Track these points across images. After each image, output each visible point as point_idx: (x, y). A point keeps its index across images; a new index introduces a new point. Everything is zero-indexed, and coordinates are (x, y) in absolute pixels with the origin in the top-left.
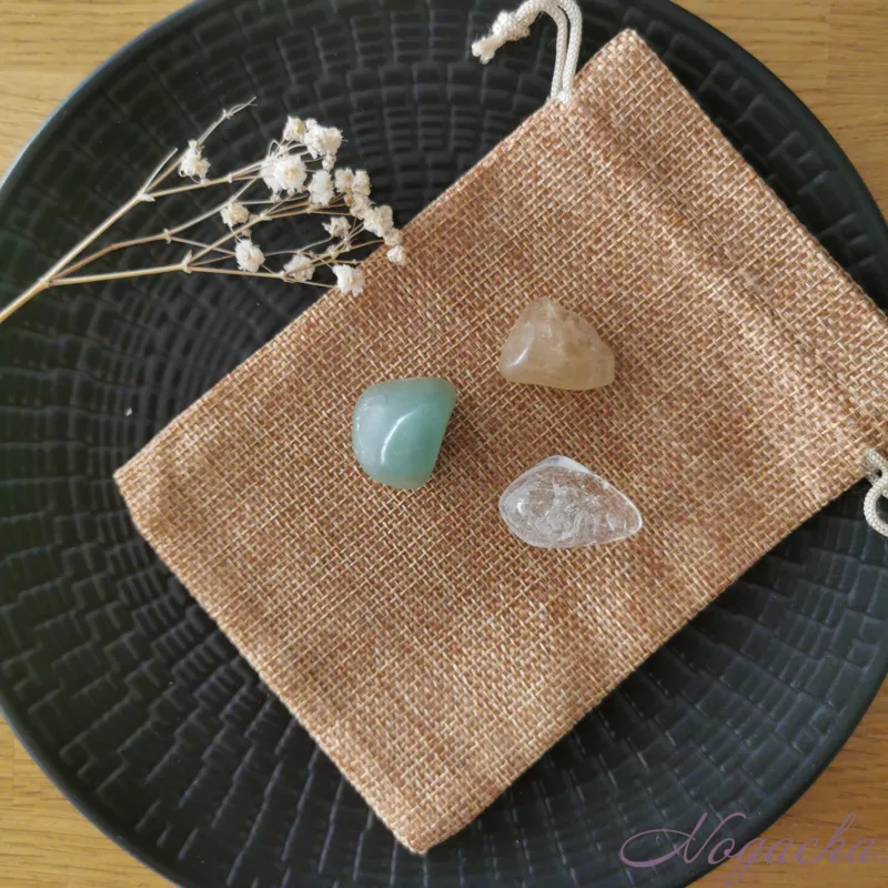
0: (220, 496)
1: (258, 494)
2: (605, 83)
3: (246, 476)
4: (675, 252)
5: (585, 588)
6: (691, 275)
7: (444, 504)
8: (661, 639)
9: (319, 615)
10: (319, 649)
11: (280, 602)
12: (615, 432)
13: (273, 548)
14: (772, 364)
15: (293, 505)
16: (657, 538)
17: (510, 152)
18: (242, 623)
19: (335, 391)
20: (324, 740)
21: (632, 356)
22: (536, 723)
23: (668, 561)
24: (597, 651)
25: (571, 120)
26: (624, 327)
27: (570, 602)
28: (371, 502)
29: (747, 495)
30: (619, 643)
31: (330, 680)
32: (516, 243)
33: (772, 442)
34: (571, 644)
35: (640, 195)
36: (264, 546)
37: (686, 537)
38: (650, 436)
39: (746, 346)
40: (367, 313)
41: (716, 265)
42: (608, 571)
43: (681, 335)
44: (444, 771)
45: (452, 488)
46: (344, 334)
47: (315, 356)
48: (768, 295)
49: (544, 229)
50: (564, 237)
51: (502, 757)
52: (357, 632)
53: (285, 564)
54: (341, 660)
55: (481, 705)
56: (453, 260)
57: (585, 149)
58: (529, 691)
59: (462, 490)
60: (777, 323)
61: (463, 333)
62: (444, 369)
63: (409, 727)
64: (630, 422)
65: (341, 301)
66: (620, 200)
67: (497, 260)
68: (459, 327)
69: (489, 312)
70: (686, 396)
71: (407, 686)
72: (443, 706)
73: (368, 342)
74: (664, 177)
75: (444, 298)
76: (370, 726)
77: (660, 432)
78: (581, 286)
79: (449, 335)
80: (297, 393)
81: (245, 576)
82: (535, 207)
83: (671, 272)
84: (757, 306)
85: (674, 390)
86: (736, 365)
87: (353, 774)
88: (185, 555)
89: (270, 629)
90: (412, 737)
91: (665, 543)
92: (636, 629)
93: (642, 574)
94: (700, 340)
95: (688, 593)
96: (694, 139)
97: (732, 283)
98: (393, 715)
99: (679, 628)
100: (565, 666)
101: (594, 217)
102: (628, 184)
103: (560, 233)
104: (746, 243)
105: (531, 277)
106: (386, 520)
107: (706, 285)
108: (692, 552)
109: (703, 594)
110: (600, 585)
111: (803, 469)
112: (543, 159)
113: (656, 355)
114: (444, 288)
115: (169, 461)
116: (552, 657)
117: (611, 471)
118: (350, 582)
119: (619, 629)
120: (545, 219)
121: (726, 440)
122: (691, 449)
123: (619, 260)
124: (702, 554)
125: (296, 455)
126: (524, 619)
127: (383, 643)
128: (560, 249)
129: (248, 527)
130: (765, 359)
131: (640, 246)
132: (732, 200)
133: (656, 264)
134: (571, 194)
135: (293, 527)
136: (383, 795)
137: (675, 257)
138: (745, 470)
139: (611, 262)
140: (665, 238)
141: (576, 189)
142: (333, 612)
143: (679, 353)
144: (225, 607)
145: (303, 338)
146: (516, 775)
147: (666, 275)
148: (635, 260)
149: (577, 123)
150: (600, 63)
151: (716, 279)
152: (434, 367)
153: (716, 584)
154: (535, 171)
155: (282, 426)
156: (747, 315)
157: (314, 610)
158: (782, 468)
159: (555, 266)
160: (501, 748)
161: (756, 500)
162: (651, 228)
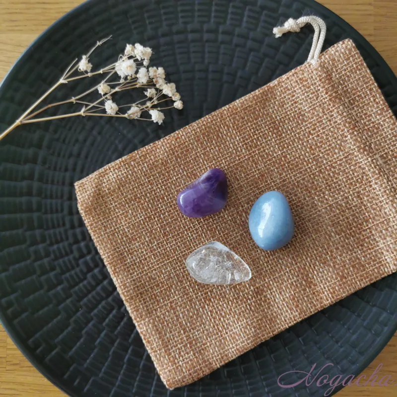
0: (119, 204)
1: (136, 207)
2: (334, 60)
3: (133, 198)
4: (348, 141)
5: (273, 284)
6: (353, 153)
7: (219, 231)
8: (304, 316)
9: (150, 268)
10: (147, 284)
11: (134, 258)
12: (303, 216)
13: (137, 233)
14: (383, 201)
15: (150, 216)
17: (284, 82)
18: (114, 263)
19: (182, 169)
20: (139, 325)
21: (318, 184)
22: (237, 341)
23: (315, 280)
24: (272, 314)
25: (315, 72)
26: (318, 170)
27: (265, 289)
28: (186, 222)
29: (359, 259)
30: (283, 313)
31: (148, 299)
32: (277, 122)
33: (375, 237)
34: (261, 308)
35: (338, 112)
36: (133, 231)
37: (325, 272)
38: (319, 222)
39: (373, 191)
40: (204, 138)
41: (366, 150)
42: (286, 279)
43: (343, 179)
44: (190, 353)
45: (224, 225)
46: (192, 145)
47: (177, 152)
48: (387, 169)
49: (291, 119)
50: (299, 124)
51: (218, 353)
52: (165, 280)
53: (141, 241)
54: (155, 291)
55: (214, 327)
56: (247, 124)
57: (317, 87)
58: (237, 325)
59: (228, 227)
60: (390, 183)
61: (245, 156)
62: (232, 171)
63: (179, 329)
64: (310, 214)
65: (194, 130)
66: (328, 113)
67: (267, 127)
68: (243, 154)
69: (258, 150)
70: (339, 207)
71: (182, 310)
72: (197, 323)
73: (201, 151)
74: (351, 107)
75: (240, 139)
76: (161, 324)
77: (324, 221)
78: (302, 147)
79: (238, 156)
80: (164, 166)
81: (121, 242)
82: (289, 108)
83: (345, 150)
84: (381, 173)
85: (334, 203)
86: (365, 198)
87: (148, 344)
88: (97, 227)
89: (127, 269)
90: (180, 334)
91: (315, 272)
92: (293, 309)
93: (301, 284)
94: (351, 183)
95: (321, 298)
96: (368, 92)
97: (372, 160)
98: (173, 322)
99: (313, 313)
100: (256, 317)
102: (334, 106)
103: (298, 122)
104: (382, 144)
105: (281, 139)
106: (191, 233)
107: (360, 159)
108: (327, 279)
110: (281, 285)
111: (387, 253)
112: (298, 87)
113: (329, 186)
114: (241, 135)
115: (100, 183)
116: (251, 312)
117: (297, 234)
118: (168, 256)
119: (285, 307)
120: (292, 114)
121: (354, 232)
122: (336, 232)
123: (322, 140)
124: (332, 281)
125: (158, 194)
126: (242, 292)
127: (176, 288)
128: (296, 129)
129: (128, 221)
130: (380, 198)
131: (333, 135)
132: (380, 123)
133: (338, 144)
134: (306, 106)
135: (148, 225)
136: (160, 358)
137: (348, 143)
138: (360, 247)
139: (318, 140)
140: (345, 134)
141: (309, 104)
142: (157, 268)
143: (340, 187)
144: (109, 254)
145: (173, 142)
146: (223, 363)
147: (342, 151)
148: (329, 141)
149: (317, 74)
150: (333, 50)
151: (365, 157)
152: (228, 168)
153: (335, 297)
154: (293, 92)
155: (154, 179)
156: (376, 176)
157: (149, 265)
158: (378, 250)
159: (292, 136)
160: (219, 349)
161: (362, 262)
162: (340, 128)
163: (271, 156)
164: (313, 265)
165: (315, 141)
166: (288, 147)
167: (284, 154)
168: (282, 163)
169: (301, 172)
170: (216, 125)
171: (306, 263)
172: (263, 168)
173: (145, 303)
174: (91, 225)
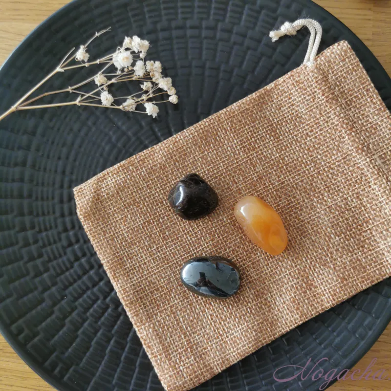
0: (118, 209)
1: (135, 212)
2: (330, 61)
3: (132, 202)
4: (346, 142)
5: (274, 287)
6: (352, 154)
7: (218, 234)
8: (305, 319)
9: (150, 273)
10: (147, 288)
11: (134, 262)
12: (302, 218)
13: (136, 237)
14: (383, 202)
15: (149, 220)
16: (312, 271)
17: (280, 84)
18: (114, 268)
19: (180, 173)
20: (139, 330)
21: (316, 186)
22: (238, 345)
23: (315, 283)
24: (273, 317)
25: (311, 74)
26: (316, 172)
27: (265, 292)
28: (185, 226)
29: (359, 260)
30: (284, 316)
31: (148, 304)
32: (274, 125)
33: (376, 238)
34: (262, 311)
35: (335, 113)
36: (132, 236)
37: (325, 273)
38: (318, 223)
39: (372, 191)
40: (202, 142)
41: (364, 151)
42: (286, 281)
43: (341, 181)
44: (191, 358)
45: (223, 228)
46: (190, 149)
47: (175, 156)
48: (387, 170)
49: (289, 121)
50: (296, 126)
51: (219, 357)
52: (165, 284)
53: (140, 245)
54: (155, 295)
56: (245, 127)
57: (314, 89)
58: (238, 329)
59: (227, 230)
60: (389, 183)
61: (243, 159)
62: (231, 174)
63: (180, 333)
64: (310, 215)
65: (192, 134)
66: (326, 114)
67: (265, 130)
68: (241, 157)
69: (256, 153)
70: (338, 208)
71: (182, 314)
72: (197, 327)
73: (199, 154)
74: (348, 108)
75: (237, 143)
76: (161, 328)
77: (323, 223)
78: (300, 150)
79: (236, 159)
80: (163, 170)
81: (121, 247)
82: (286, 111)
83: (343, 151)
84: (380, 174)
85: (333, 205)
86: (365, 199)
87: (149, 350)
88: (96, 232)
89: (126, 274)
90: (180, 338)
91: (316, 274)
92: (294, 312)
93: (301, 286)
94: (350, 184)
95: (322, 301)
96: (365, 93)
97: (371, 161)
98: (173, 326)
99: (314, 316)
100: (257, 321)
101: (312, 120)
102: (331, 107)
103: (295, 124)
104: (380, 144)
105: (278, 141)
106: (190, 236)
107: (358, 160)
108: (327, 281)
109: (329, 303)
110: (281, 287)
111: (389, 254)
112: (294, 90)
113: (328, 187)
114: (238, 138)
115: (99, 188)
116: (252, 316)
117: (296, 236)
118: (167, 260)
119: (286, 310)
121: (354, 233)
122: (336, 233)
123: (320, 141)
124: (332, 283)
125: (156, 198)
127: (176, 292)
128: (294, 131)
129: (127, 225)
130: (380, 199)
131: (330, 137)
132: (377, 123)
133: (336, 146)
134: (303, 108)
135: (147, 229)
136: (161, 363)
137: (346, 144)
138: (361, 249)
139: (316, 141)
140: (343, 135)
141: (306, 106)
142: (157, 272)
143: (339, 188)
144: (108, 259)
145: (171, 146)
146: (224, 368)
147: (340, 152)
148: (327, 143)
149: (313, 76)
150: (328, 52)
151: (363, 158)
152: (227, 172)
153: (336, 299)
154: (289, 95)
155: (153, 183)
156: (375, 177)
157: (148, 270)
158: (379, 251)
159: (290, 139)
160: (220, 353)
161: (363, 264)
162: (337, 129)
163: (269, 159)
164: (313, 267)
165: (313, 143)
166: (286, 149)
167: (282, 156)
168: (280, 165)
169: (299, 174)
170: (214, 128)
171: (306, 265)
172: (261, 170)
173: (145, 307)
174: (91, 230)
